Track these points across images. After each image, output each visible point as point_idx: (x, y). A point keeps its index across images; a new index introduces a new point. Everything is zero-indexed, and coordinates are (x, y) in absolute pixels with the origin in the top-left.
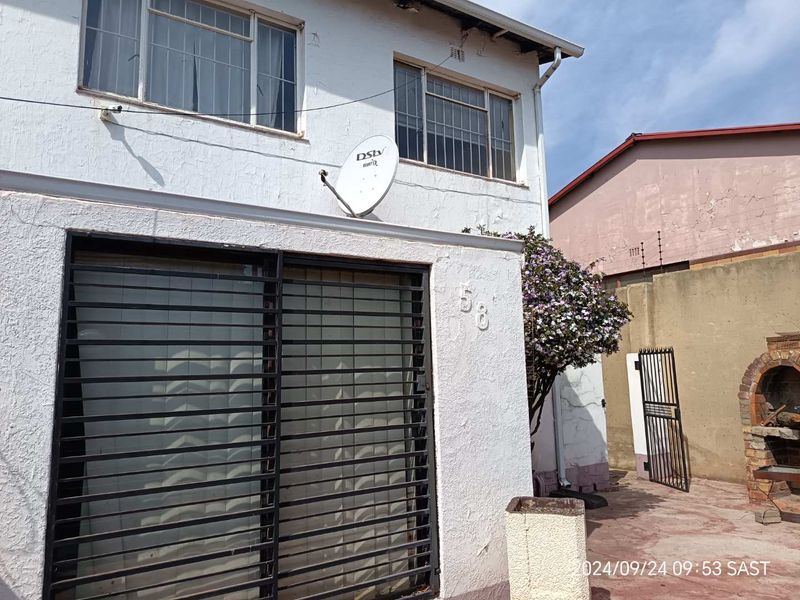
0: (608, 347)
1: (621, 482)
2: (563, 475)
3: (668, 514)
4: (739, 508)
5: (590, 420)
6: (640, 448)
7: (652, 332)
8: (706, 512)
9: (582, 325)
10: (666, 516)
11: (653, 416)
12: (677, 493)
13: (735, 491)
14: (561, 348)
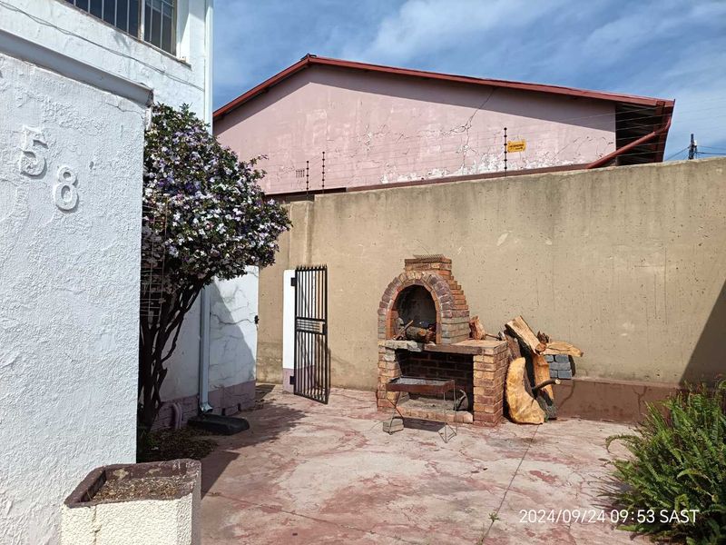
1: (267, 398)
2: (205, 398)
3: (308, 432)
4: (369, 417)
5: (240, 337)
6: (288, 363)
7: (310, 251)
8: (341, 425)
10: (305, 435)
11: (305, 331)
12: (318, 407)
13: (366, 399)
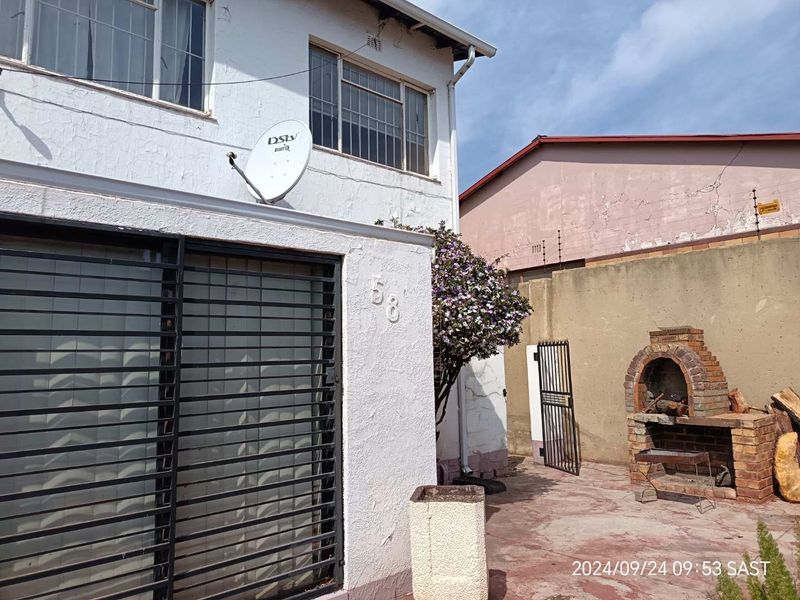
0: (510, 339)
1: (519, 468)
2: (465, 462)
3: (561, 496)
4: (622, 488)
5: (492, 409)
6: (537, 435)
7: (550, 325)
8: (593, 494)
9: (487, 318)
10: (558, 499)
11: (549, 404)
12: (569, 477)
13: (618, 473)
14: (466, 340)
